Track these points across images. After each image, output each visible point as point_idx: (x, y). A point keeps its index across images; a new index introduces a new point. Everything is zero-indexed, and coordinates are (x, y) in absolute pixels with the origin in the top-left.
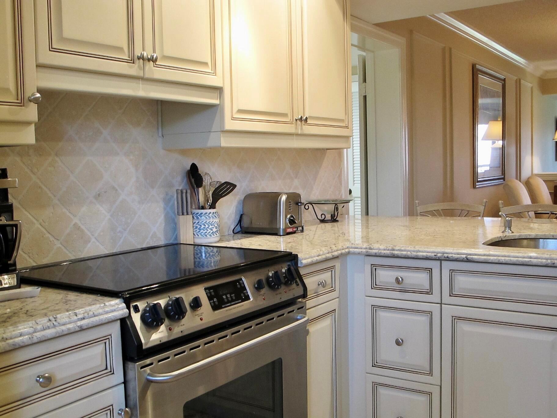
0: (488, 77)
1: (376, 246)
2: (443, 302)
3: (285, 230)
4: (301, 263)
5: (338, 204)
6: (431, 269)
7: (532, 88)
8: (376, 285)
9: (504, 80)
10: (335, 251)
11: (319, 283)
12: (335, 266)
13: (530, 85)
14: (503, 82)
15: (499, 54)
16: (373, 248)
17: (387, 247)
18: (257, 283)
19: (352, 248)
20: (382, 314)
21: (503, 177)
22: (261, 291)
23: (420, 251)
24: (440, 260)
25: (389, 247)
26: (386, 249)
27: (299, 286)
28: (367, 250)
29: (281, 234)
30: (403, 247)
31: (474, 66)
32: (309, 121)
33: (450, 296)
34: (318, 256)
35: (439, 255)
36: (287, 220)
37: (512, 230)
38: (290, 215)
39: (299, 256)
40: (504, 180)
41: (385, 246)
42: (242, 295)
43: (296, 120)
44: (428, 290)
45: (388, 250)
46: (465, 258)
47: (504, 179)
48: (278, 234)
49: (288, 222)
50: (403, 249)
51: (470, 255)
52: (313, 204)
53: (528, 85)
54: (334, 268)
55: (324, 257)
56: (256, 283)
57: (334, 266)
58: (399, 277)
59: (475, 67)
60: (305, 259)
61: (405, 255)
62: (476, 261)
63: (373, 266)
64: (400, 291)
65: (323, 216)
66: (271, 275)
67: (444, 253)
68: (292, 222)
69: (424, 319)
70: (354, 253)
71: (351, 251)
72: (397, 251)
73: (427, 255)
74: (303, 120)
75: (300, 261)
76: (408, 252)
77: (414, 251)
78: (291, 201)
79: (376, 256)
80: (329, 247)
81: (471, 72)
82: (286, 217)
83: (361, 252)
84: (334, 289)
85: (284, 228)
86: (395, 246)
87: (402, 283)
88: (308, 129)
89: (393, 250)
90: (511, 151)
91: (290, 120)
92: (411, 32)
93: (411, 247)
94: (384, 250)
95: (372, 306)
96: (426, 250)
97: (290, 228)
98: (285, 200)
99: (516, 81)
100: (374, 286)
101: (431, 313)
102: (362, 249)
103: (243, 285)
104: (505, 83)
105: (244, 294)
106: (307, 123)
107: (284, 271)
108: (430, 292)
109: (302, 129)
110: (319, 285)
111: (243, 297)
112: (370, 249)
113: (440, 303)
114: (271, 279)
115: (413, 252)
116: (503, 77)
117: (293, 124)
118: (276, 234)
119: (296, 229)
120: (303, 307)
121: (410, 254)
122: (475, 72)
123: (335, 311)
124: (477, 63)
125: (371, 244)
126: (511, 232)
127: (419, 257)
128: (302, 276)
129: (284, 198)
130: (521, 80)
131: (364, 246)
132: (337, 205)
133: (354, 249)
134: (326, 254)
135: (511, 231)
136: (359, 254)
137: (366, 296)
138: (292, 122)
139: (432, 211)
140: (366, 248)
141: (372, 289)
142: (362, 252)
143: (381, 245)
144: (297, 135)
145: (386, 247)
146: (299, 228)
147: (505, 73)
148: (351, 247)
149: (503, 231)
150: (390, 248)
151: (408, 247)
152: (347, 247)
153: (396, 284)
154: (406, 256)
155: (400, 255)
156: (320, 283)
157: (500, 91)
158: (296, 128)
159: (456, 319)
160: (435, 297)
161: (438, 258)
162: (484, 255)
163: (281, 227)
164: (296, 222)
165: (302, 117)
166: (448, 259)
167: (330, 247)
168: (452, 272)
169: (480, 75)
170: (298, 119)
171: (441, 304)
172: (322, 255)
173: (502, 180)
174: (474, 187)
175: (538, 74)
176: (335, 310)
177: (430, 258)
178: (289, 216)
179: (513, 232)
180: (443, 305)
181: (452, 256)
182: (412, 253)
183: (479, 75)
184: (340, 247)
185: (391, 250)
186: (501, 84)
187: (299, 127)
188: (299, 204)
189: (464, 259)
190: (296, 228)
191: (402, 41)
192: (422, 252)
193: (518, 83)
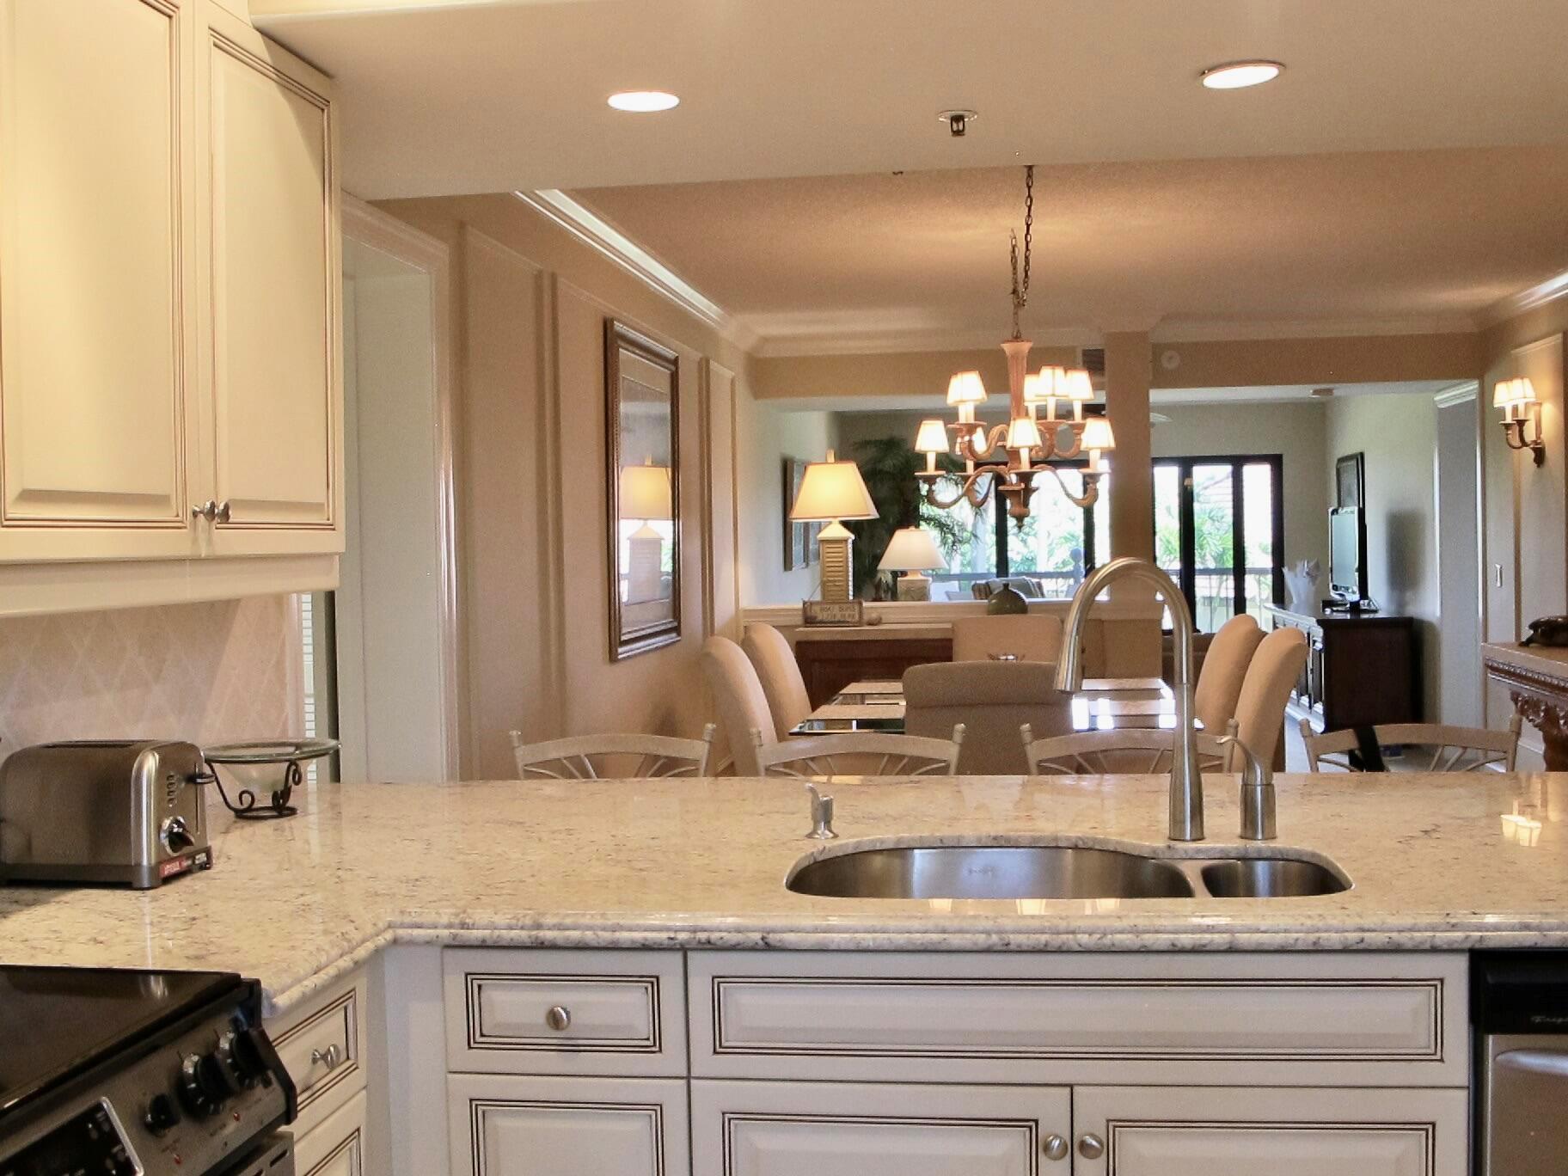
0: (641, 353)
1: (481, 915)
2: (693, 1075)
3: (155, 869)
4: (273, 1007)
5: (298, 762)
6: (658, 978)
7: (733, 382)
8: (482, 1035)
9: (675, 362)
10: (358, 945)
11: (314, 1055)
12: (354, 990)
13: (729, 374)
14: (673, 368)
15: (665, 292)
16: (473, 925)
17: (518, 920)
18: (150, 1108)
19: (402, 926)
20: (503, 1123)
21: (676, 624)
22: (165, 1135)
23: (621, 928)
24: (684, 949)
25: (524, 916)
26: (517, 926)
27: (271, 1089)
28: (452, 931)
29: (146, 885)
30: (568, 915)
31: (607, 325)
32: (234, 516)
33: (715, 1052)
34: (315, 973)
35: (682, 936)
36: (163, 835)
37: (833, 829)
38: (171, 818)
39: (263, 985)
40: (679, 634)
41: (509, 916)
42: (109, 1163)
43: (195, 514)
44: (648, 1039)
45: (522, 928)
46: (761, 942)
47: (677, 630)
48: (135, 886)
49: (166, 842)
50: (568, 921)
51: (773, 931)
52: (213, 764)
53: (726, 373)
54: (351, 997)
55: (332, 971)
56: (147, 1109)
57: (351, 991)
58: (559, 1009)
59: (612, 325)
60: (283, 991)
61: (579, 942)
62: (791, 947)
63: (472, 980)
64: (561, 1049)
65: (247, 799)
66: (191, 1071)
67: (695, 930)
68: (179, 840)
69: (637, 1127)
70: (411, 943)
71: (402, 938)
72: (549, 929)
73: (646, 939)
74: (219, 515)
75: (269, 998)
76: (587, 932)
77: (604, 929)
78: (172, 774)
79: (483, 946)
80: (339, 934)
81: (601, 340)
82: (159, 828)
83: (435, 938)
84: (353, 1064)
85: (153, 862)
86: (543, 914)
87: (567, 1027)
88: (228, 541)
89: (539, 927)
90: (692, 550)
91: (178, 516)
92: (462, 225)
93: (592, 916)
94: (511, 928)
95: (471, 1100)
96: (641, 922)
97: (171, 860)
98: (153, 774)
99: (700, 363)
100: (475, 1038)
101: (658, 1108)
102: (436, 927)
103: (106, 1128)
104: (677, 368)
105: (114, 1157)
106: (230, 521)
107: (225, 1045)
108: (655, 1044)
109: (210, 542)
110: (315, 1061)
111: (114, 1172)
112: (463, 926)
113: (685, 1074)
114: (193, 1085)
115: (602, 930)
116: (671, 354)
117: (185, 528)
118: (127, 885)
119: (189, 862)
120: (284, 1154)
121: (594, 936)
122: (610, 339)
123: (359, 1135)
124: (617, 316)
125: (464, 912)
126: (831, 835)
127: (619, 946)
128: (274, 1044)
129: (150, 764)
130: (711, 362)
131: (445, 920)
132: (297, 765)
133: (410, 931)
134: (336, 960)
135: (831, 831)
136: (428, 943)
137: (450, 1072)
138: (182, 522)
139: (559, 759)
140: (450, 926)
141: (470, 1048)
142: (437, 937)
143: (496, 914)
144: (196, 560)
145: (513, 918)
146: (197, 857)
147: (676, 343)
148: (399, 923)
149: (809, 834)
150: (528, 921)
151: (584, 915)
152: (386, 924)
153: (548, 1028)
154: (580, 945)
155: (560, 942)
156: (318, 1056)
157: (666, 388)
158: (195, 541)
159: (730, 1118)
160: (671, 1059)
161: (678, 947)
162: (816, 930)
163: (145, 862)
164: (193, 840)
165: (213, 505)
166: (709, 946)
167: (342, 933)
168: (719, 983)
169: (623, 348)
170: (201, 512)
171: (688, 1078)
172: (327, 966)
173: (674, 635)
174: (613, 658)
175: (747, 344)
176: (358, 1130)
177: (656, 946)
178: (167, 823)
179: (836, 836)
180: (693, 1082)
181: (722, 938)
182: (600, 933)
183: (620, 350)
184: (369, 930)
185: (532, 926)
186: (669, 372)
187: (202, 536)
188: (199, 781)
189: (757, 943)
190: (188, 858)
191: (441, 251)
192: (630, 930)
193: (704, 367)
